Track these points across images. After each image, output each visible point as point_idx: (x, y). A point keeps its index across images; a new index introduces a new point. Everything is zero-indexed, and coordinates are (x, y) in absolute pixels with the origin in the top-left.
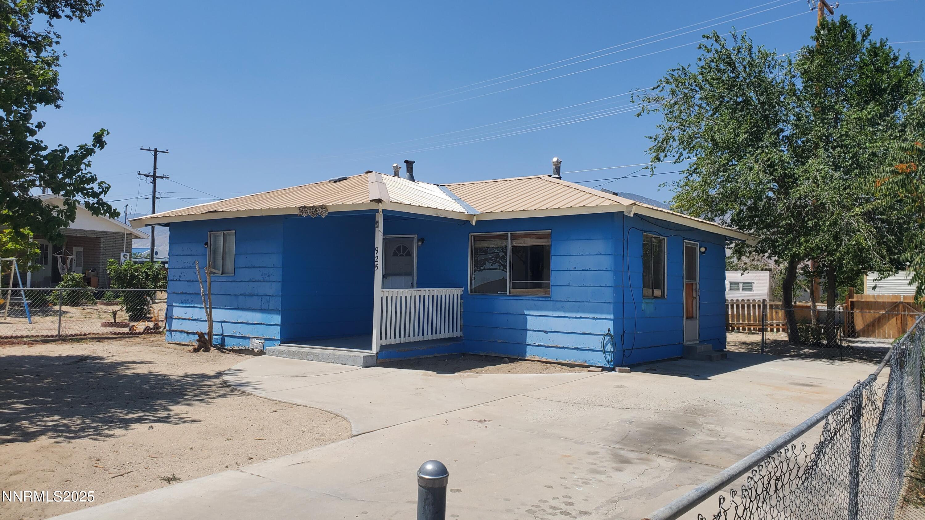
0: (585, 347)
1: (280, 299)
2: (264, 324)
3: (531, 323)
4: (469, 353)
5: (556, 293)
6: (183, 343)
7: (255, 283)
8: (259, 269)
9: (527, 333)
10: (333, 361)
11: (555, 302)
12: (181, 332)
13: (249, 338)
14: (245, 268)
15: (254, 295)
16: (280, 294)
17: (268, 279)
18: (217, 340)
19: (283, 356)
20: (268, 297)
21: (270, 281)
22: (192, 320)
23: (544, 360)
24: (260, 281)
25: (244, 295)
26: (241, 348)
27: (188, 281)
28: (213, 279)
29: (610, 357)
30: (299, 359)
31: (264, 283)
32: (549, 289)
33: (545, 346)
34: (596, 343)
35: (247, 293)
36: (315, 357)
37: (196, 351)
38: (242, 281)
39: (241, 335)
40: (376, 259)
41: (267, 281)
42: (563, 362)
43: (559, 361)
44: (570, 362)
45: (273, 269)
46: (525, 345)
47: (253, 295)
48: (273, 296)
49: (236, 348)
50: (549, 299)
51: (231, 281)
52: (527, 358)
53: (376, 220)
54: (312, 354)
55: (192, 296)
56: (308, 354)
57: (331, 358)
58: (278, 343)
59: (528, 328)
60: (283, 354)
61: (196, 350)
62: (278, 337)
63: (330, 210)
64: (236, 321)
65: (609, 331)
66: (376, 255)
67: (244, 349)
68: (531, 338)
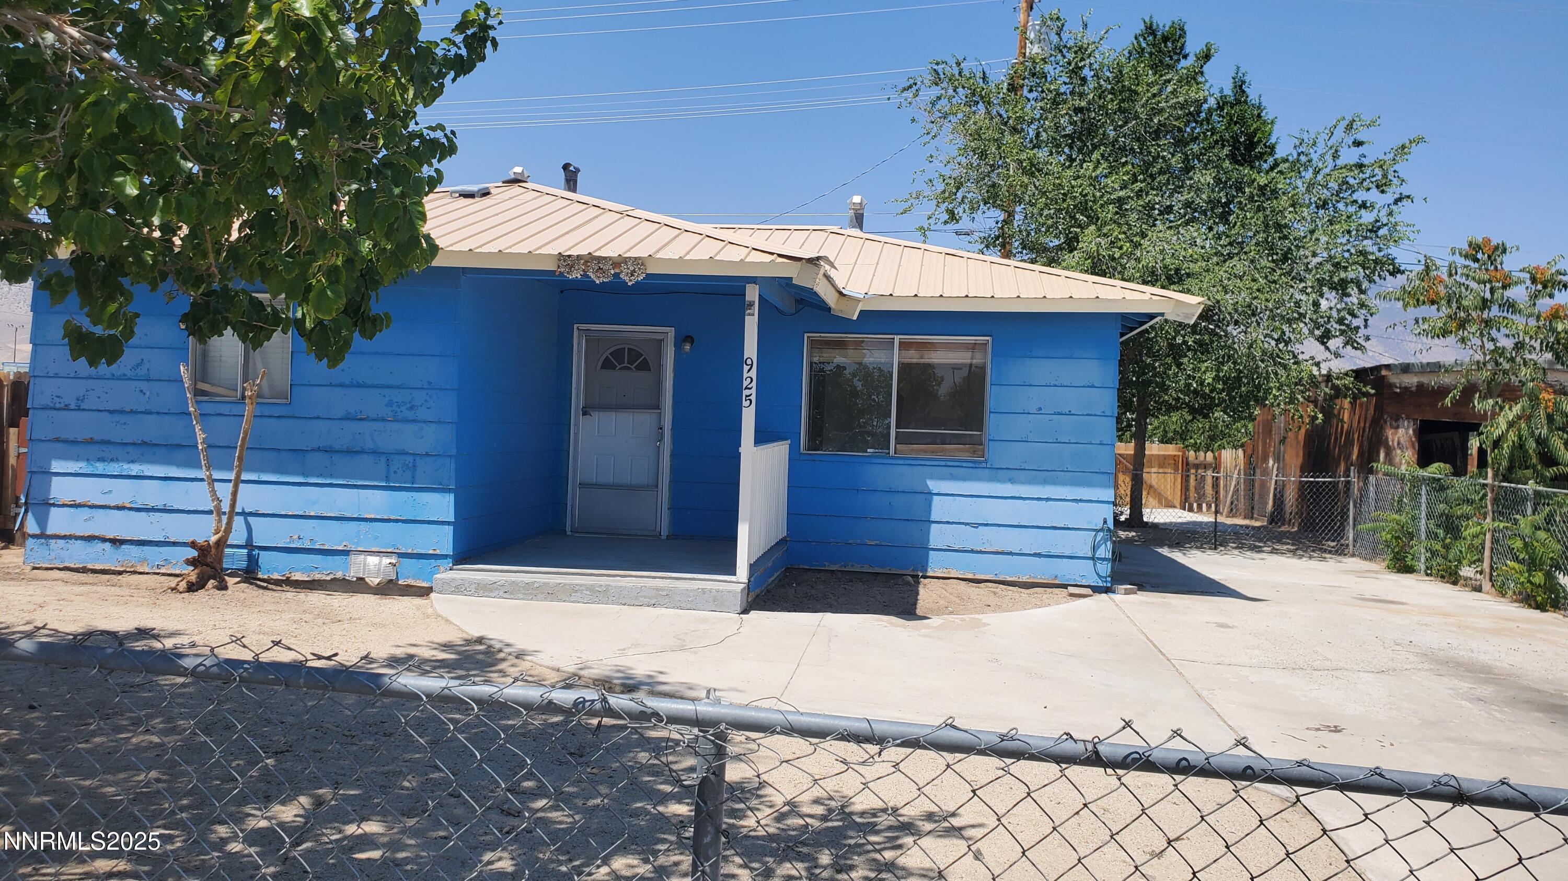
0: (1054, 552)
1: (451, 464)
2: (397, 521)
3: (939, 509)
4: (801, 566)
5: (996, 453)
6: (98, 567)
7: (364, 423)
8: (380, 391)
9: (930, 527)
10: (653, 602)
11: (994, 471)
12: (90, 538)
13: (346, 553)
14: (331, 385)
15: (362, 452)
16: (453, 451)
17: (411, 415)
18: (235, 558)
19: (493, 594)
20: (410, 459)
21: (413, 421)
22: (131, 509)
23: (970, 576)
24: (383, 420)
25: (328, 450)
26: (318, 577)
27: (111, 412)
28: (209, 408)
29: (1105, 569)
30: (545, 599)
31: (395, 426)
32: (981, 447)
33: (972, 551)
34: (1081, 544)
35: (337, 446)
36: (598, 594)
37: (195, 588)
38: (318, 418)
39: (318, 547)
40: (745, 384)
41: (406, 420)
42: (1009, 579)
43: (1001, 578)
44: (1024, 579)
45: (425, 392)
46: (925, 549)
47: (357, 452)
48: (427, 455)
49: (298, 576)
50: (984, 465)
51: (279, 417)
52: (929, 574)
53: (747, 298)
54: (587, 589)
55: (129, 449)
56: (574, 589)
57: (645, 597)
58: (449, 563)
59: (933, 518)
60: (491, 591)
61: (192, 588)
62: (447, 547)
63: (650, 271)
64: (301, 513)
65: (1105, 522)
66: (745, 375)
67: (328, 578)
68: (937, 536)
